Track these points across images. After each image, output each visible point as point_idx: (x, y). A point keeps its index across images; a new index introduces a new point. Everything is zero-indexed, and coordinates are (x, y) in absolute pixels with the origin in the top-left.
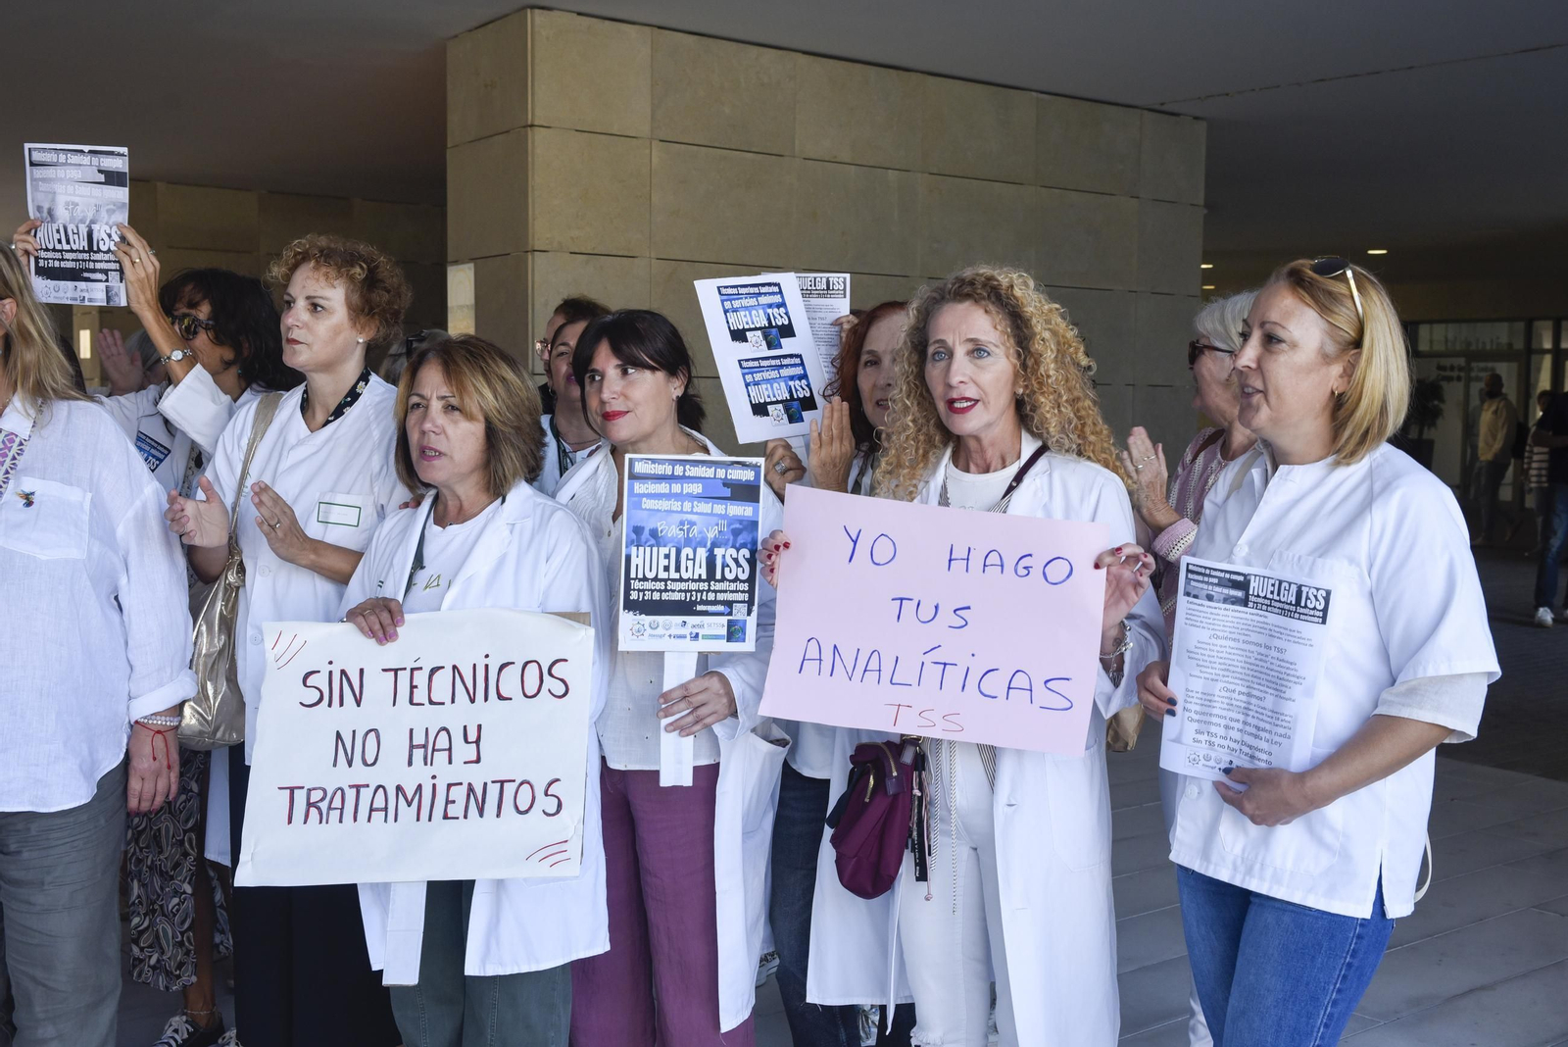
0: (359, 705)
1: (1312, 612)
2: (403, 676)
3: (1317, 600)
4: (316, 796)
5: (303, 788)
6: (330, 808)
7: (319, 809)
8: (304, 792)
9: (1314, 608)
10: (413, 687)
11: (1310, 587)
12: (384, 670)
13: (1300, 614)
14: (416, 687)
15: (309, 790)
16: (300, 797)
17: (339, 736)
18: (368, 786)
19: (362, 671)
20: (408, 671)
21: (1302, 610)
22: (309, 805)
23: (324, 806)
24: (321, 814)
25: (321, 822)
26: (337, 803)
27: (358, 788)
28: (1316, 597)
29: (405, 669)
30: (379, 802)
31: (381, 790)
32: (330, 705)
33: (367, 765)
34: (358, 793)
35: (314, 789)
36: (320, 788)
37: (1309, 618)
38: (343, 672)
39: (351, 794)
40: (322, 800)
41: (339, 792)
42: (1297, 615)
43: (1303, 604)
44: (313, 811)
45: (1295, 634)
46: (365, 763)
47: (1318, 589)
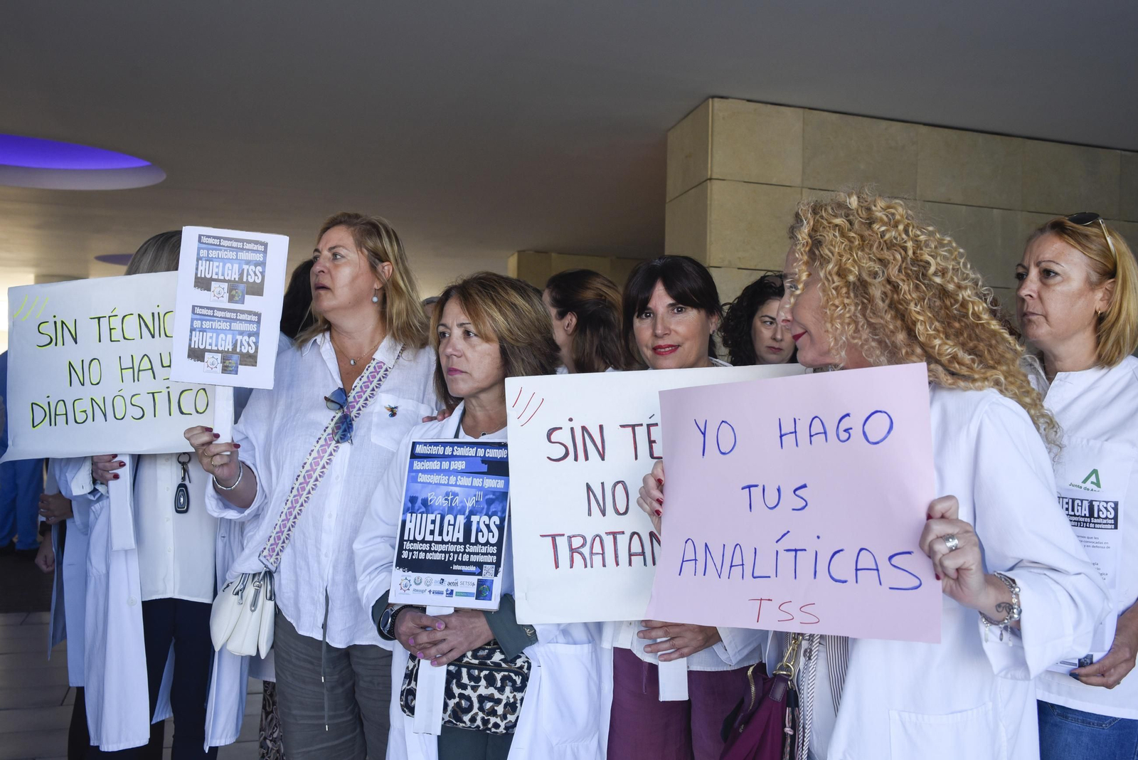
0: (603, 459)
1: (1105, 521)
2: (641, 433)
3: (1107, 510)
4: (577, 542)
5: (563, 535)
6: (592, 553)
7: (581, 554)
8: (565, 539)
9: (1107, 518)
10: (651, 442)
11: (1100, 502)
12: (622, 426)
13: (1095, 523)
14: (654, 442)
15: (570, 538)
16: (562, 543)
17: (589, 488)
18: (623, 533)
19: (601, 427)
20: (645, 427)
21: (1096, 521)
22: (572, 551)
23: (586, 551)
24: (584, 559)
25: (586, 566)
26: (597, 548)
27: (614, 534)
28: (1106, 508)
29: (641, 425)
30: (636, 548)
31: (636, 536)
32: (576, 459)
33: (620, 514)
34: (615, 539)
35: (574, 536)
36: (579, 535)
37: (1103, 526)
38: (584, 428)
39: (608, 541)
40: (583, 545)
41: (598, 539)
42: (1092, 525)
43: (1096, 515)
44: (576, 555)
45: (1093, 540)
46: (618, 512)
47: (1107, 502)
